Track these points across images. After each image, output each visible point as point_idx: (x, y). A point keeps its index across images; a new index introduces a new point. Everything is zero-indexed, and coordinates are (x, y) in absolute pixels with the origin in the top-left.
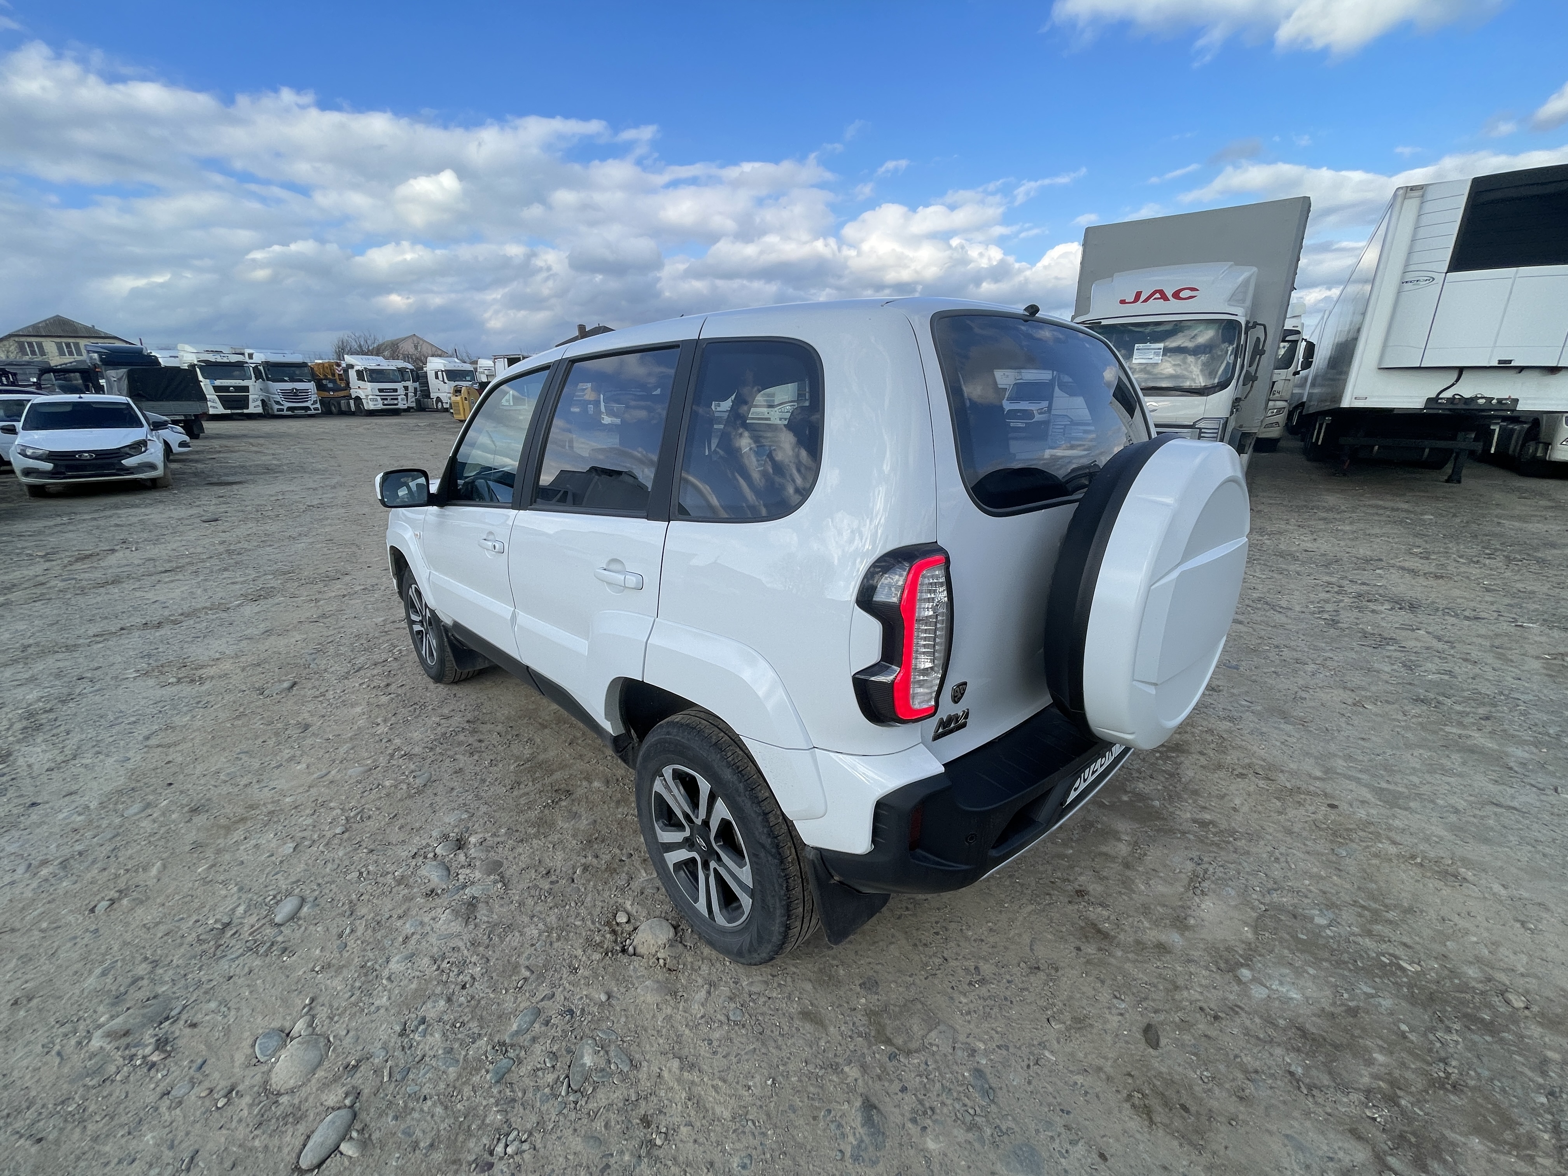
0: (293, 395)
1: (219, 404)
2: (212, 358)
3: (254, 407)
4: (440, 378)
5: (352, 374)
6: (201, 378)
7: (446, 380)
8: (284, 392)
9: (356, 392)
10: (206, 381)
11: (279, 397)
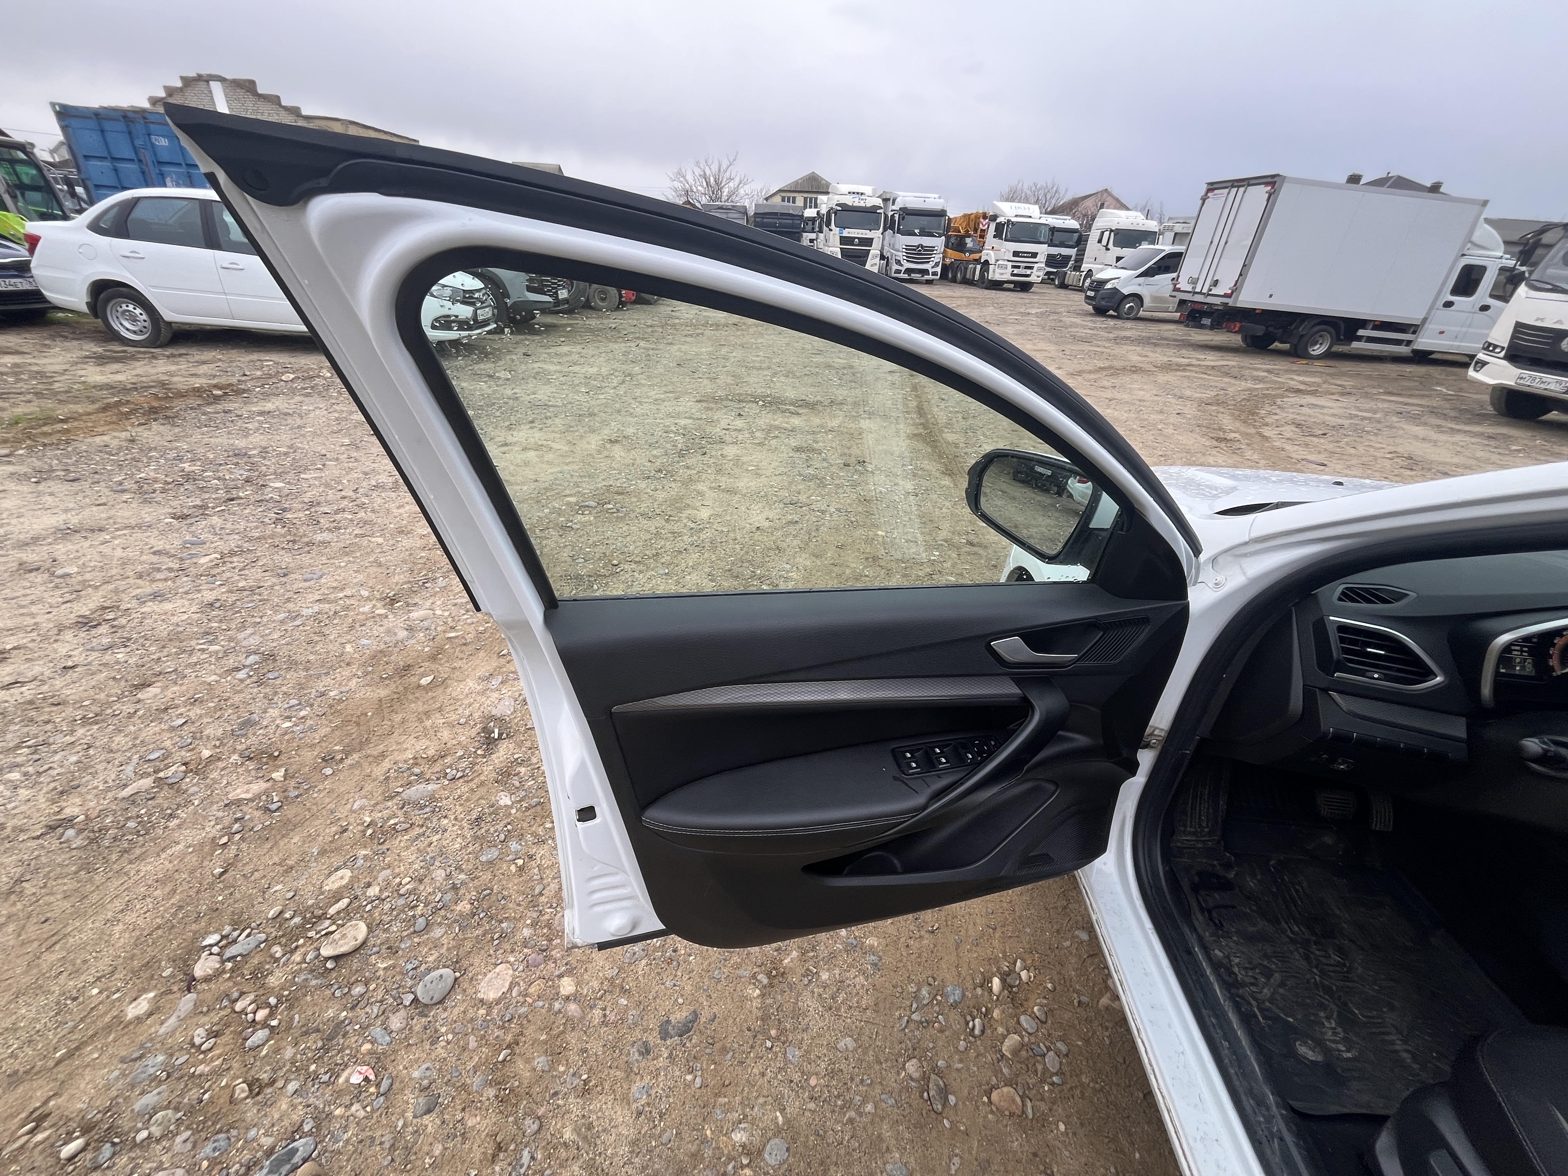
0: (917, 253)
2: (850, 201)
4: (1104, 242)
5: (993, 226)
6: (833, 226)
7: (1111, 246)
8: (909, 248)
9: (987, 254)
10: (836, 230)
11: (901, 256)
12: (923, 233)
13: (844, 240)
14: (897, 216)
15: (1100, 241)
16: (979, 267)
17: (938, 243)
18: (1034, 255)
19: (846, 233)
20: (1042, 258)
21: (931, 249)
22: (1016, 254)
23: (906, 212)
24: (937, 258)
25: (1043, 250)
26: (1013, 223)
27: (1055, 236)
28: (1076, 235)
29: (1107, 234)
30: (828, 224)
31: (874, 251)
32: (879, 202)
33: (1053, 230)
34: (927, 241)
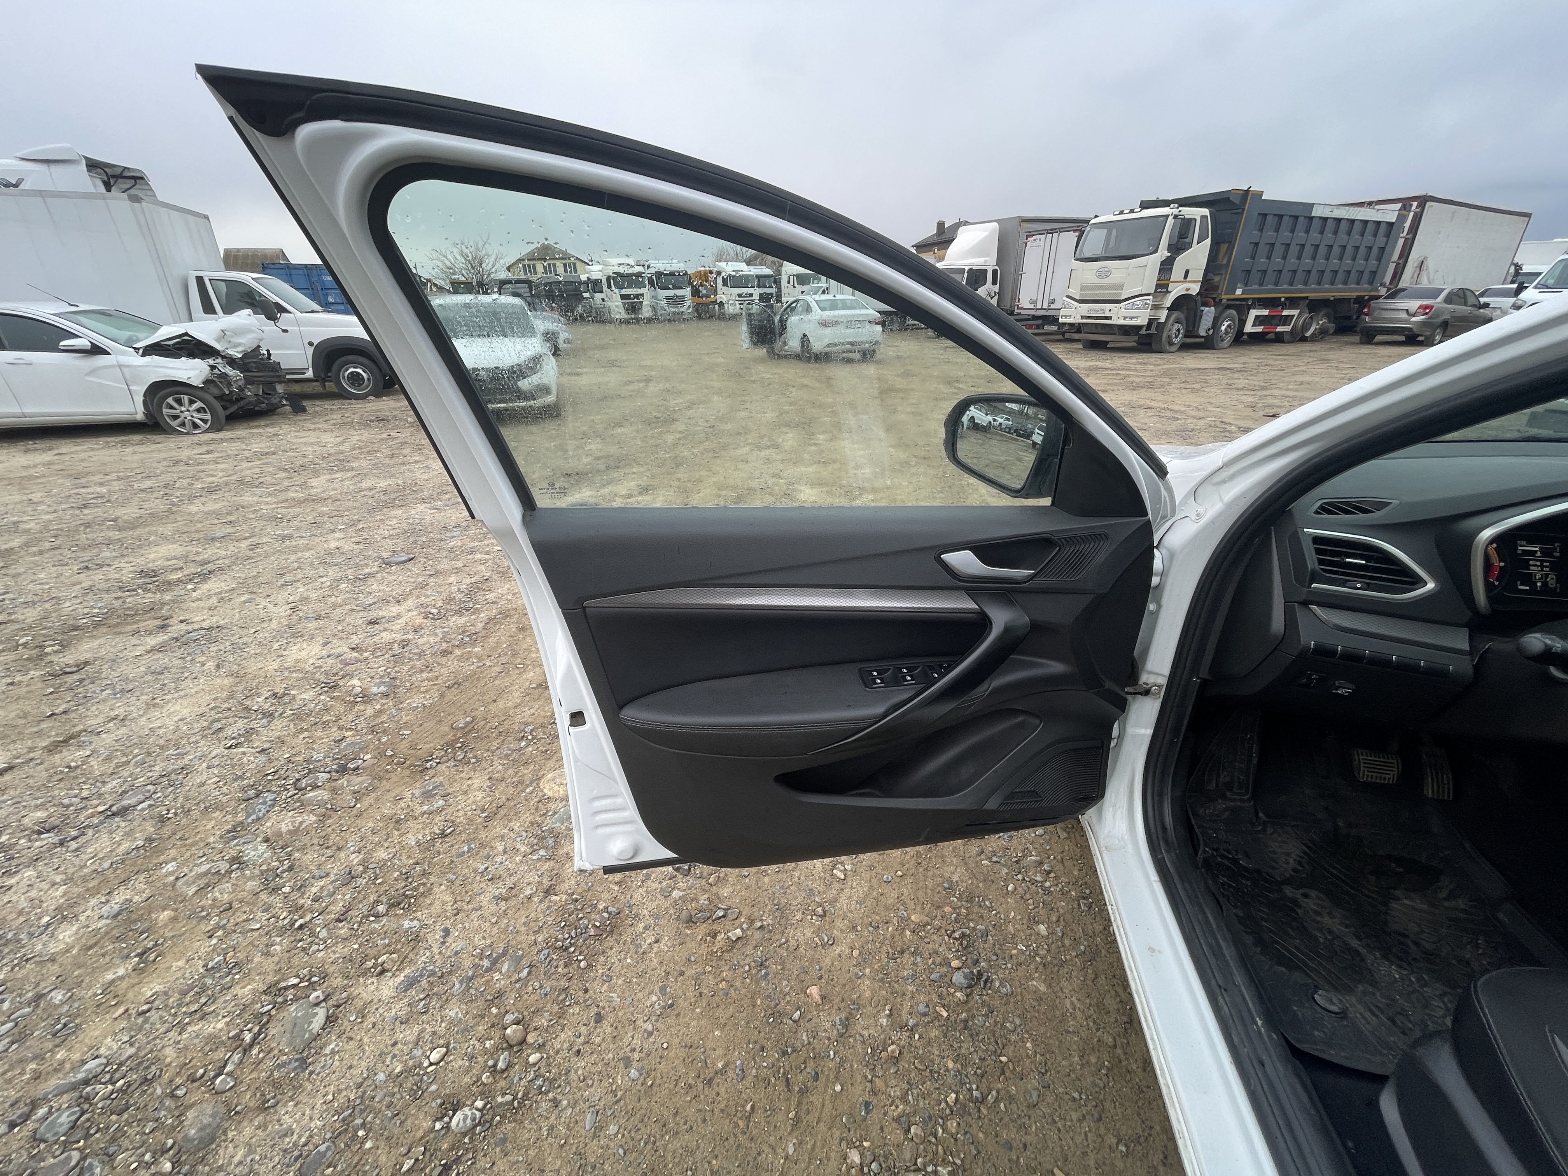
0: (676, 301)
1: (622, 311)
2: (621, 270)
3: (646, 312)
4: (792, 283)
5: (720, 280)
6: (613, 288)
7: (796, 285)
8: (668, 298)
9: (721, 297)
10: (617, 291)
11: (664, 303)
12: (675, 288)
13: (623, 297)
14: (654, 277)
15: (789, 282)
16: (717, 306)
17: (687, 292)
18: (751, 295)
19: (624, 292)
20: (756, 297)
21: (683, 297)
22: (740, 295)
23: (659, 274)
24: (688, 303)
25: (756, 292)
26: (733, 276)
27: (761, 280)
28: (772, 279)
29: (792, 277)
30: (609, 287)
31: (646, 302)
32: (640, 269)
33: (758, 277)
34: (679, 292)
